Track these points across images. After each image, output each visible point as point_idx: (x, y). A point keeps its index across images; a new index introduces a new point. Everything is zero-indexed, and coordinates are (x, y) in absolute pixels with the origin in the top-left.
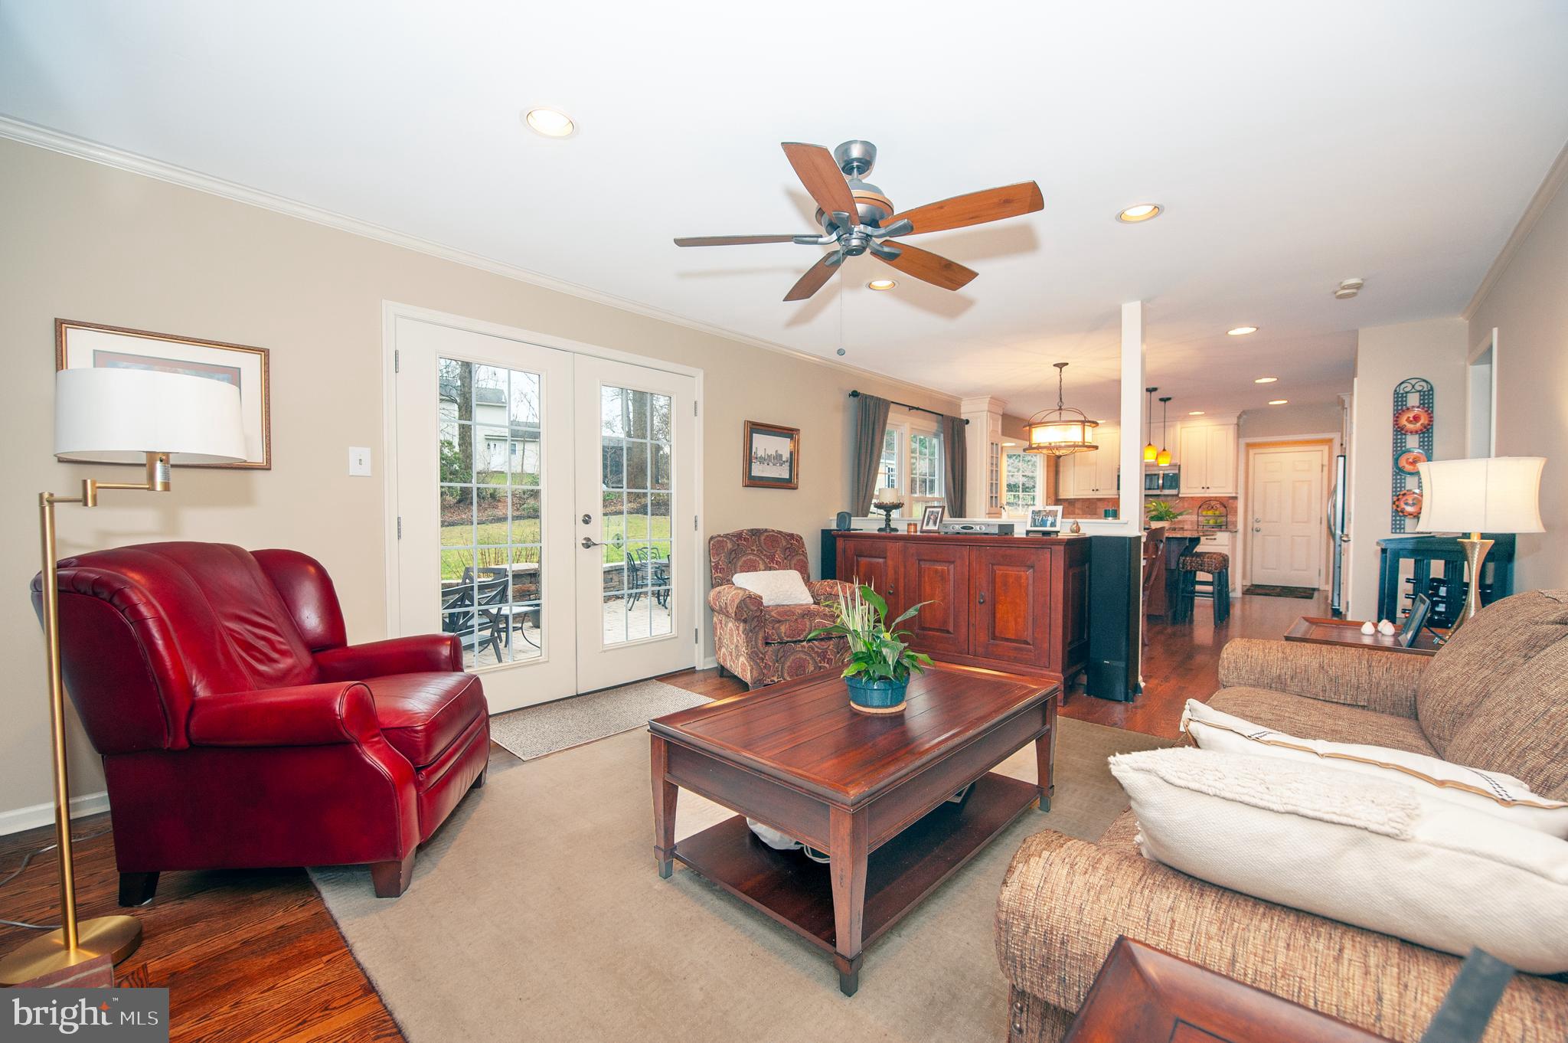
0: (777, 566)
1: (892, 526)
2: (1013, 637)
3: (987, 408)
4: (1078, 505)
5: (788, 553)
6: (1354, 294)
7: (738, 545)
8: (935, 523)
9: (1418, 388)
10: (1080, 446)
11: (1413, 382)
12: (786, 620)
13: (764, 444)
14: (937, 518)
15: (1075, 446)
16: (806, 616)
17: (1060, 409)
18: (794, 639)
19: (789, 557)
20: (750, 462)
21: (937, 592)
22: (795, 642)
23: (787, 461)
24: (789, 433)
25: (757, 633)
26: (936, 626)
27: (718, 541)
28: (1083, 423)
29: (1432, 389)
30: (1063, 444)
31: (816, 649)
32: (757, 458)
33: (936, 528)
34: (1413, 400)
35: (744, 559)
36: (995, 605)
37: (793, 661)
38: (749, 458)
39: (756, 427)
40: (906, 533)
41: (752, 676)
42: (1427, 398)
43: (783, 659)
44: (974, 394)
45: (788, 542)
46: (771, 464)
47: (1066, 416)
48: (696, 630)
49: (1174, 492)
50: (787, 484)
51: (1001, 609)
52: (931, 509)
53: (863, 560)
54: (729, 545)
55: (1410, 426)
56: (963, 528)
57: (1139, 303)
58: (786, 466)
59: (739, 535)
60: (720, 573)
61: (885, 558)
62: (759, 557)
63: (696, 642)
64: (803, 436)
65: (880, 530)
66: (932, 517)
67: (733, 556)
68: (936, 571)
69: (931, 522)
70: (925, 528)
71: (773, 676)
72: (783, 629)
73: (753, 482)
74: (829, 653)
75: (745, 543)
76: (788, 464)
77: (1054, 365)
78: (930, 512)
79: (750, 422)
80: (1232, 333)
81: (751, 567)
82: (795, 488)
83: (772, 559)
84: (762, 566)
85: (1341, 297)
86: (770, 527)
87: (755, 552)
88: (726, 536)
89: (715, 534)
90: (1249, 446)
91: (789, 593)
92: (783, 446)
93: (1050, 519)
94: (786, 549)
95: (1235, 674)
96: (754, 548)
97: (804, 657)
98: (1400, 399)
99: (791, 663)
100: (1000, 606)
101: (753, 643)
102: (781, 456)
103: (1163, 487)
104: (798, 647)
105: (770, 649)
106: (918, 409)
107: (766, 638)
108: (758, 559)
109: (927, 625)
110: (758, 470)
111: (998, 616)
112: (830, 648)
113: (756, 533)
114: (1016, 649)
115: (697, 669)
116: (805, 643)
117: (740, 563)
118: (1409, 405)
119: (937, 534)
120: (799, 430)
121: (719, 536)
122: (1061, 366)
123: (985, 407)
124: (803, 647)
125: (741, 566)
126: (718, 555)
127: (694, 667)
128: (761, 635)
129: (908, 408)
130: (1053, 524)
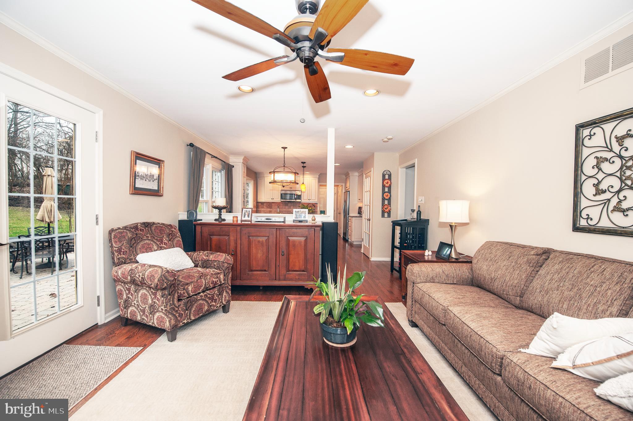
0: (165, 246)
1: (223, 218)
2: (298, 270)
3: (242, 162)
4: (265, 204)
5: (171, 237)
6: (388, 141)
7: (136, 234)
8: (248, 216)
9: (388, 173)
10: (293, 183)
11: (387, 171)
12: (192, 282)
13: (142, 168)
14: (249, 214)
15: (291, 182)
16: (202, 277)
17: (284, 166)
18: (196, 293)
19: (172, 239)
20: (135, 179)
21: (259, 252)
22: (196, 295)
23: (157, 179)
24: (158, 162)
25: (174, 295)
26: (259, 269)
27: (119, 232)
28: (295, 173)
29: (391, 174)
30: (285, 181)
31: (209, 296)
32: (139, 176)
33: (249, 219)
34: (387, 177)
35: (142, 243)
36: (289, 255)
37: (196, 306)
38: (134, 176)
39: (139, 156)
40: (232, 222)
41: (170, 325)
42: (390, 176)
43: (190, 307)
44: (236, 154)
45: (170, 230)
46: (147, 180)
47: (286, 170)
48: (98, 297)
49: (300, 201)
50: (156, 193)
51: (291, 257)
52: (246, 210)
53: (214, 238)
54: (130, 235)
55: (386, 185)
56: (267, 219)
57: (334, 129)
58: (156, 182)
59: (135, 227)
60: (123, 254)
61: (229, 236)
62: (153, 241)
63: (99, 305)
64: (167, 165)
65: (216, 220)
66: (246, 213)
67: (133, 241)
68: (259, 242)
69: (246, 216)
70: (243, 219)
71: (184, 320)
72: (190, 288)
73: (137, 191)
74: (215, 296)
75: (141, 232)
76: (157, 181)
77: (282, 148)
78: (245, 211)
79: (136, 152)
80: (346, 147)
81: (148, 249)
82: (161, 196)
83: (162, 242)
84: (155, 248)
85: (384, 142)
86: (156, 221)
87: (150, 238)
88: (125, 228)
89: (115, 227)
90: (321, 185)
91: (181, 263)
92: (154, 170)
93: (303, 215)
94: (169, 235)
95: (419, 278)
96: (148, 235)
97: (202, 302)
98: (384, 176)
99: (195, 309)
100: (291, 256)
101: (171, 302)
102: (153, 176)
103: (296, 199)
104: (199, 297)
105: (182, 303)
106: (216, 158)
107: (179, 297)
108: (152, 243)
109: (254, 269)
110: (140, 184)
111: (291, 260)
112: (216, 293)
113: (147, 225)
114: (299, 274)
115: (99, 324)
116: (202, 294)
117: (139, 246)
118: (386, 178)
119: (250, 223)
120: (164, 161)
121: (119, 228)
122: (284, 148)
123: (242, 161)
124: (201, 296)
125: (140, 249)
126: (120, 242)
127: (97, 324)
128: (176, 295)
129: (210, 156)
130: (305, 217)
